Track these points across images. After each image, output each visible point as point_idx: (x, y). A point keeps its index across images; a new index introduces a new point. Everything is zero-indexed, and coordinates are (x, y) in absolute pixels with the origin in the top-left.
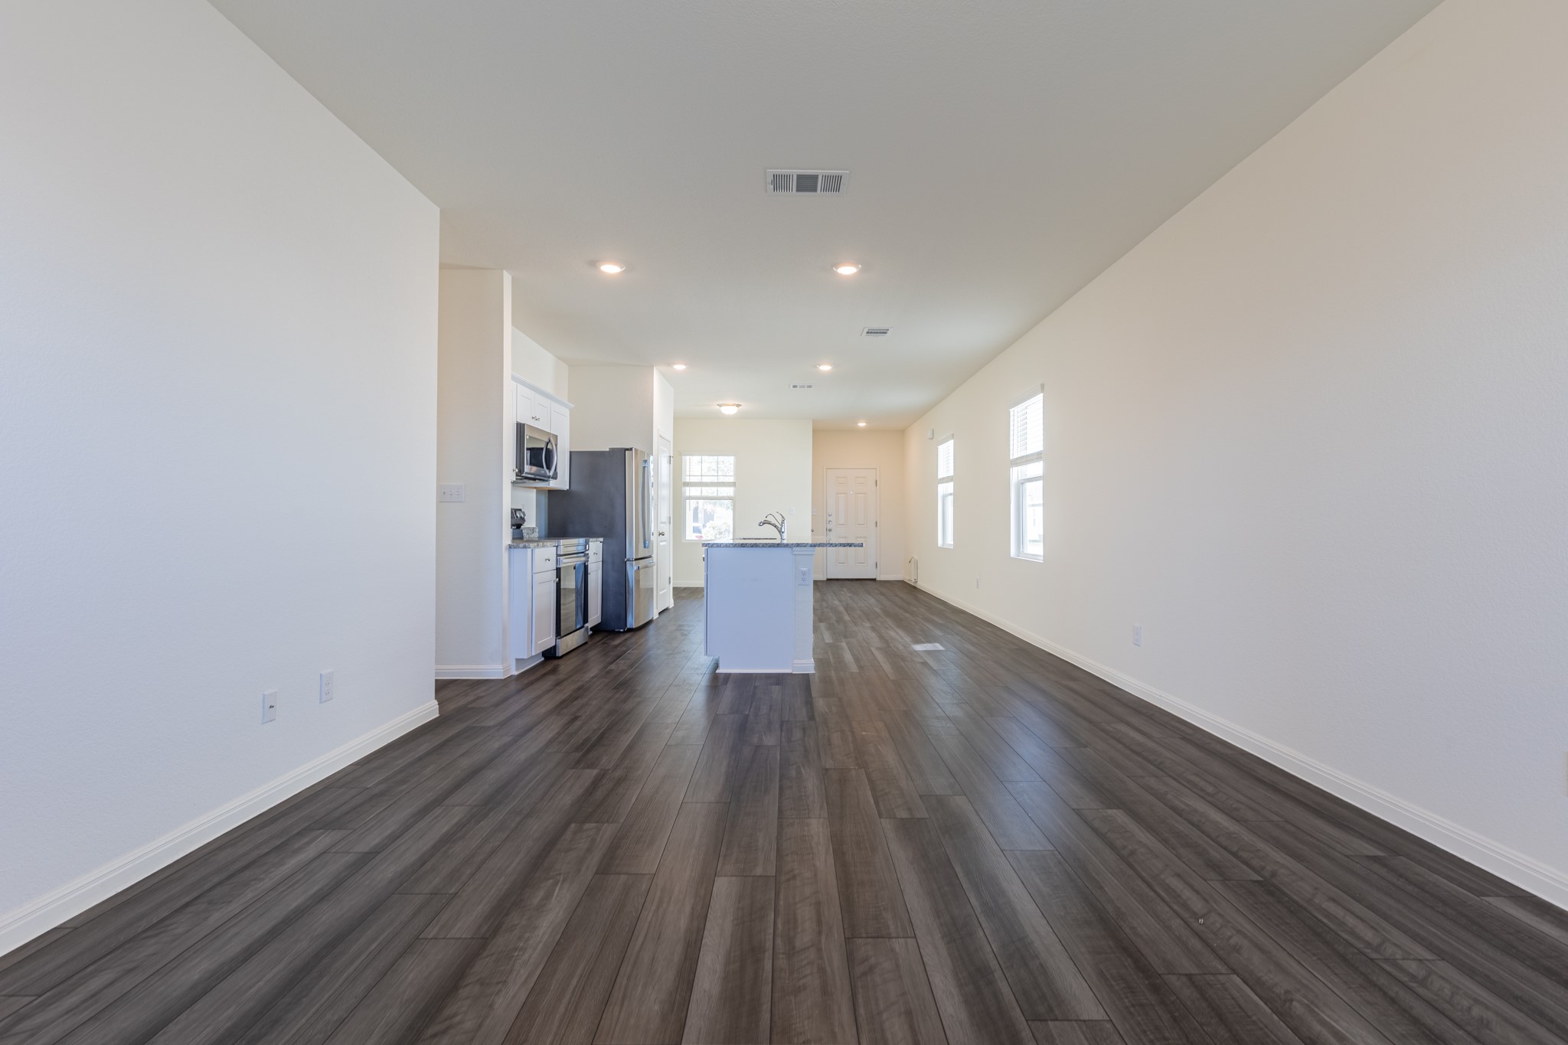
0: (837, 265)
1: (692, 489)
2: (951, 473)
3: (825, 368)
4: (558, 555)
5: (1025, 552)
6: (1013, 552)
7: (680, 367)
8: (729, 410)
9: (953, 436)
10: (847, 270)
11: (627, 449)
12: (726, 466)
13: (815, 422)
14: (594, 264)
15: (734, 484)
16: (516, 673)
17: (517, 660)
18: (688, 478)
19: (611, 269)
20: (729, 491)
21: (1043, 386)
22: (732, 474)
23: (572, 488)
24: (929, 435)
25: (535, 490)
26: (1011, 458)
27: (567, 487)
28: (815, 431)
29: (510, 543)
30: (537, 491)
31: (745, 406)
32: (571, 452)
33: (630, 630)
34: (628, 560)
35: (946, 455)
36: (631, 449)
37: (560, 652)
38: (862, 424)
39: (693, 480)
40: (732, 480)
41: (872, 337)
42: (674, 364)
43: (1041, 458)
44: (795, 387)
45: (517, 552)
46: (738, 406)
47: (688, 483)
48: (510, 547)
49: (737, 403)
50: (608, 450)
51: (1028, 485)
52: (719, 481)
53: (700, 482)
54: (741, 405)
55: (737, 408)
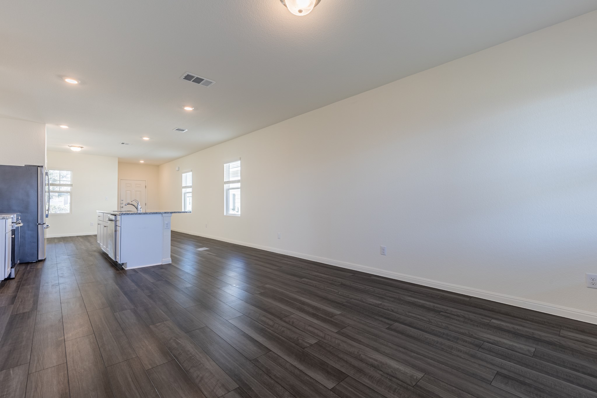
0: (184, 106)
2: (191, 185)
3: (146, 139)
4: (12, 223)
5: (229, 213)
6: (225, 214)
7: (64, 127)
8: (76, 149)
9: (192, 171)
10: (188, 109)
11: (39, 166)
13: (119, 158)
15: (70, 185)
19: (71, 81)
20: (68, 189)
21: (240, 158)
22: (70, 180)
24: (177, 169)
26: (225, 181)
28: (119, 162)
31: (85, 148)
34: (39, 224)
35: (187, 178)
37: (13, 276)
38: (142, 162)
40: (69, 183)
41: (177, 131)
43: (239, 182)
44: (123, 143)
46: (82, 147)
50: (24, 166)
51: (230, 190)
52: (61, 183)
53: (59, 184)
54: (83, 147)
55: (81, 149)
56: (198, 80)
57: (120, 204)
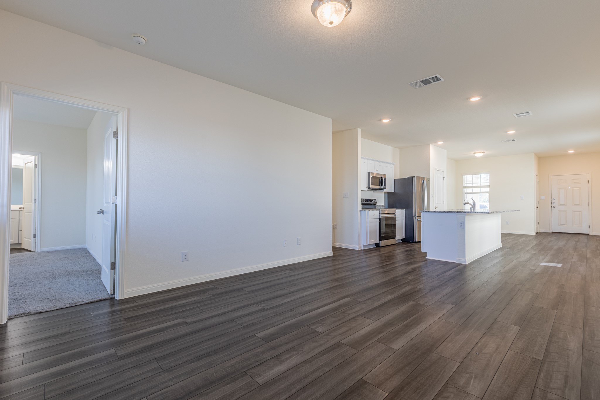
0: (466, 98)
1: (467, 189)
3: (512, 132)
4: (380, 214)
7: (440, 143)
8: (479, 155)
10: (475, 99)
11: (414, 177)
12: (484, 179)
14: (380, 120)
15: (489, 186)
16: (363, 249)
17: (363, 245)
18: (466, 184)
19: (386, 121)
20: (487, 190)
22: (488, 182)
23: (395, 191)
25: (383, 193)
27: (393, 191)
28: (538, 158)
29: (361, 209)
30: (384, 193)
31: (488, 152)
32: (394, 179)
33: (416, 242)
34: (414, 217)
36: (415, 177)
37: (381, 245)
38: (571, 151)
39: (468, 185)
40: (488, 184)
42: (438, 142)
45: (363, 212)
47: (466, 187)
48: (361, 210)
49: (483, 151)
50: (407, 178)
52: (481, 185)
53: (472, 186)
54: (485, 152)
55: (483, 154)
56: (426, 82)
57: (550, 203)
